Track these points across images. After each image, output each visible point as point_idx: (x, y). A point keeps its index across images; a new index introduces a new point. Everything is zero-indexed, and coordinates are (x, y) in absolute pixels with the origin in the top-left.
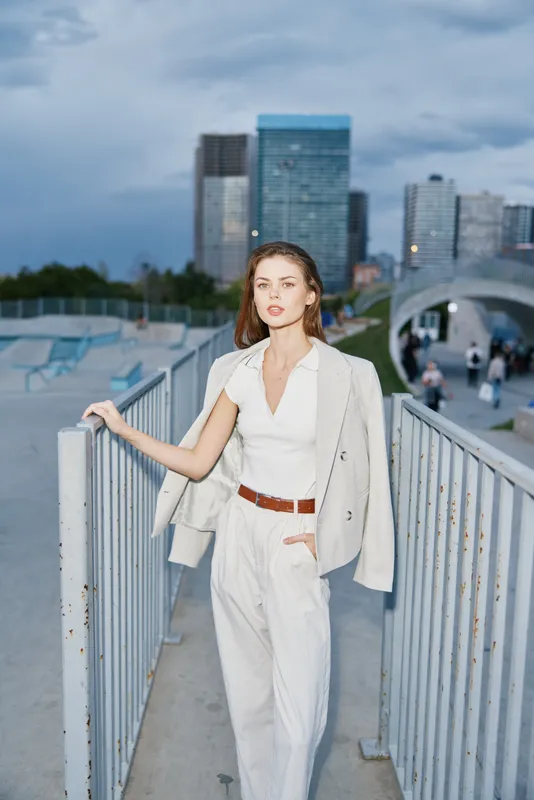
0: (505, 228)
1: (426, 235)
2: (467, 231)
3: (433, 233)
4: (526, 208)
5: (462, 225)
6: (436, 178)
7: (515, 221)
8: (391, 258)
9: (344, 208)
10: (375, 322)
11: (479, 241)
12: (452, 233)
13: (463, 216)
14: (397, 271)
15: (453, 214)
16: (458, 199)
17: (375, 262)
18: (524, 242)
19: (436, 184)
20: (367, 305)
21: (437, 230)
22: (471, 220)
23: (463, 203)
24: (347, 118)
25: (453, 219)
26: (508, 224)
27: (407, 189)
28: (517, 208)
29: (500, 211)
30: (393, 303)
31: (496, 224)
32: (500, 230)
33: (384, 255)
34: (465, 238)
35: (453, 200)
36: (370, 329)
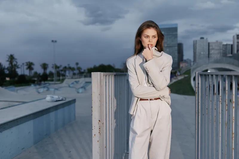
0: (223, 50)
1: (200, 54)
2: (212, 52)
3: (202, 53)
4: (229, 45)
5: (210, 50)
6: (202, 38)
7: (226, 49)
8: (190, 60)
9: (176, 48)
10: (186, 76)
11: (215, 54)
12: (207, 53)
13: (210, 48)
14: (192, 63)
15: (207, 48)
16: (209, 43)
17: (186, 61)
18: (229, 54)
19: (202, 40)
20: (184, 71)
21: (203, 52)
22: (213, 49)
23: (210, 45)
24: (177, 24)
25: (208, 49)
26: (224, 49)
27: (194, 41)
28: (227, 45)
29: (222, 46)
30: (191, 70)
31: (221, 49)
32: (222, 51)
33: (188, 59)
34: (211, 54)
35: (207, 44)
36: (185, 78)
